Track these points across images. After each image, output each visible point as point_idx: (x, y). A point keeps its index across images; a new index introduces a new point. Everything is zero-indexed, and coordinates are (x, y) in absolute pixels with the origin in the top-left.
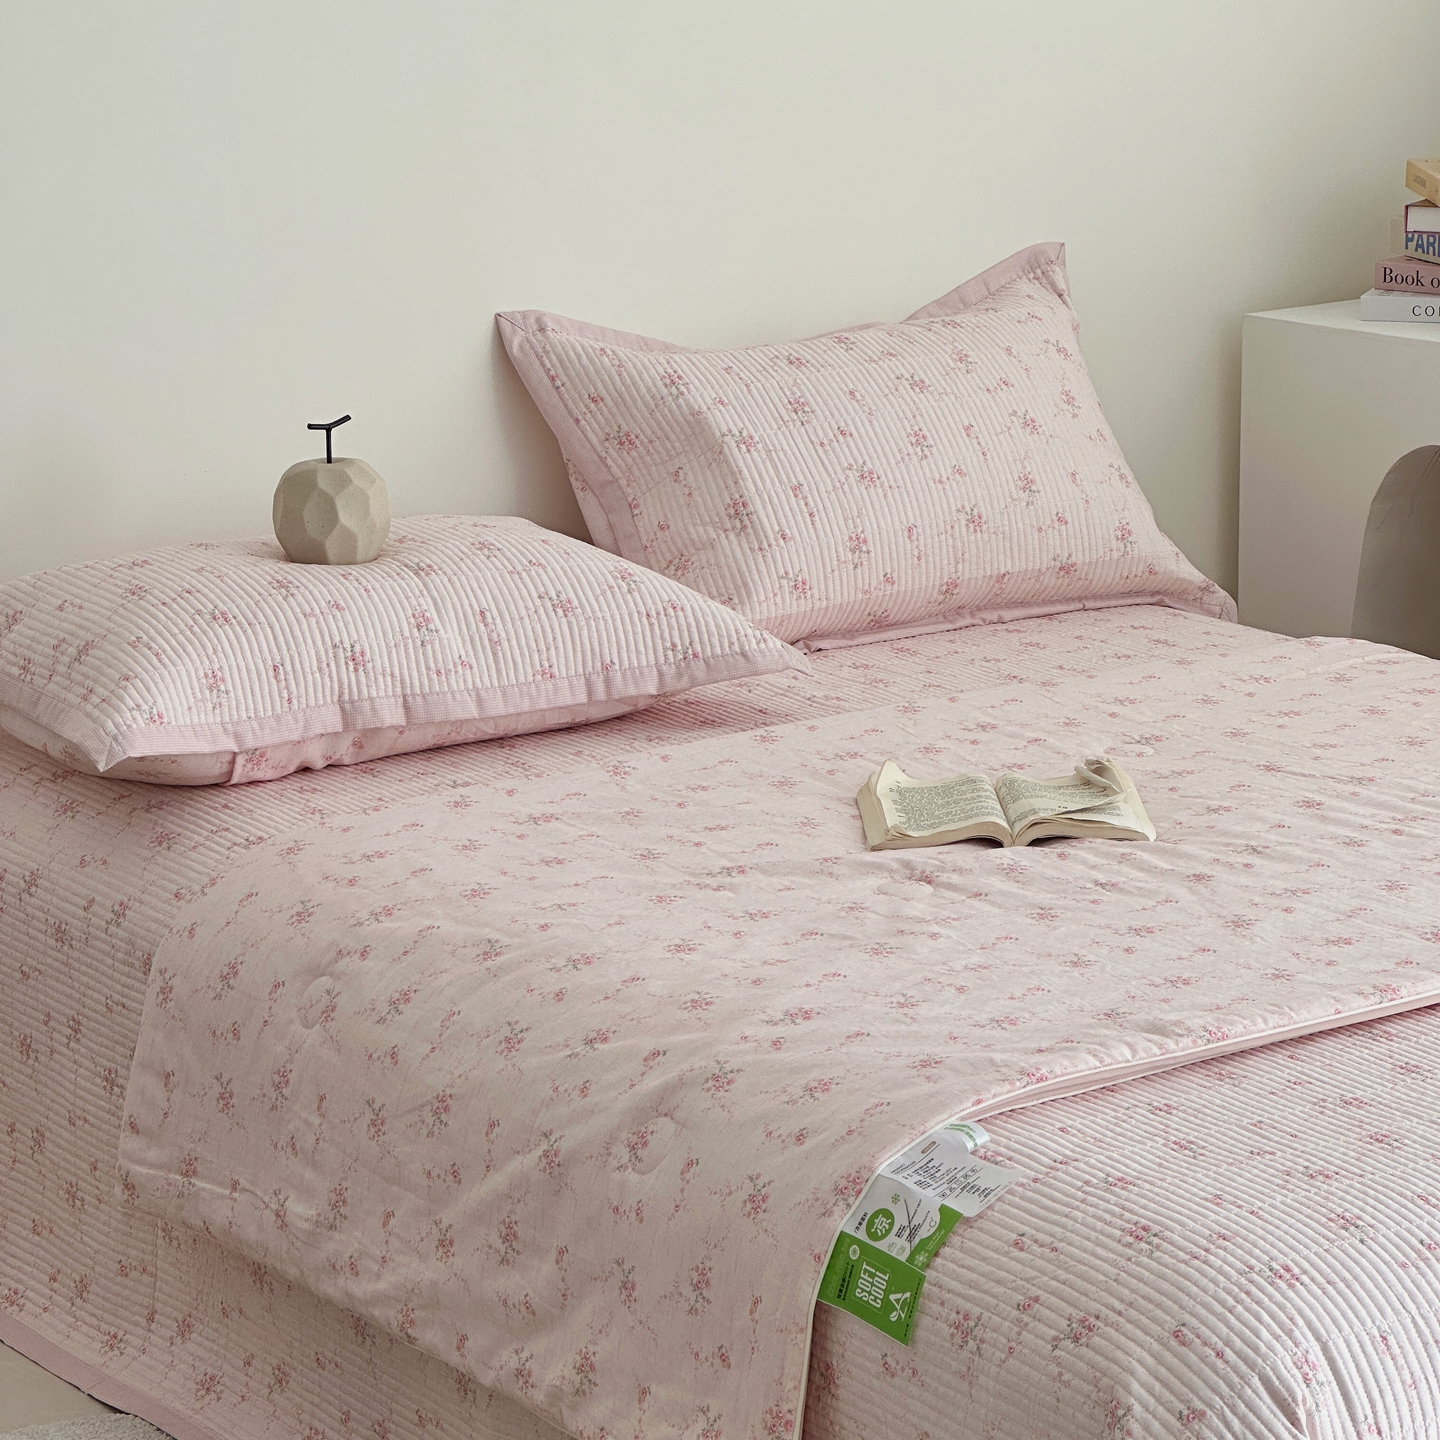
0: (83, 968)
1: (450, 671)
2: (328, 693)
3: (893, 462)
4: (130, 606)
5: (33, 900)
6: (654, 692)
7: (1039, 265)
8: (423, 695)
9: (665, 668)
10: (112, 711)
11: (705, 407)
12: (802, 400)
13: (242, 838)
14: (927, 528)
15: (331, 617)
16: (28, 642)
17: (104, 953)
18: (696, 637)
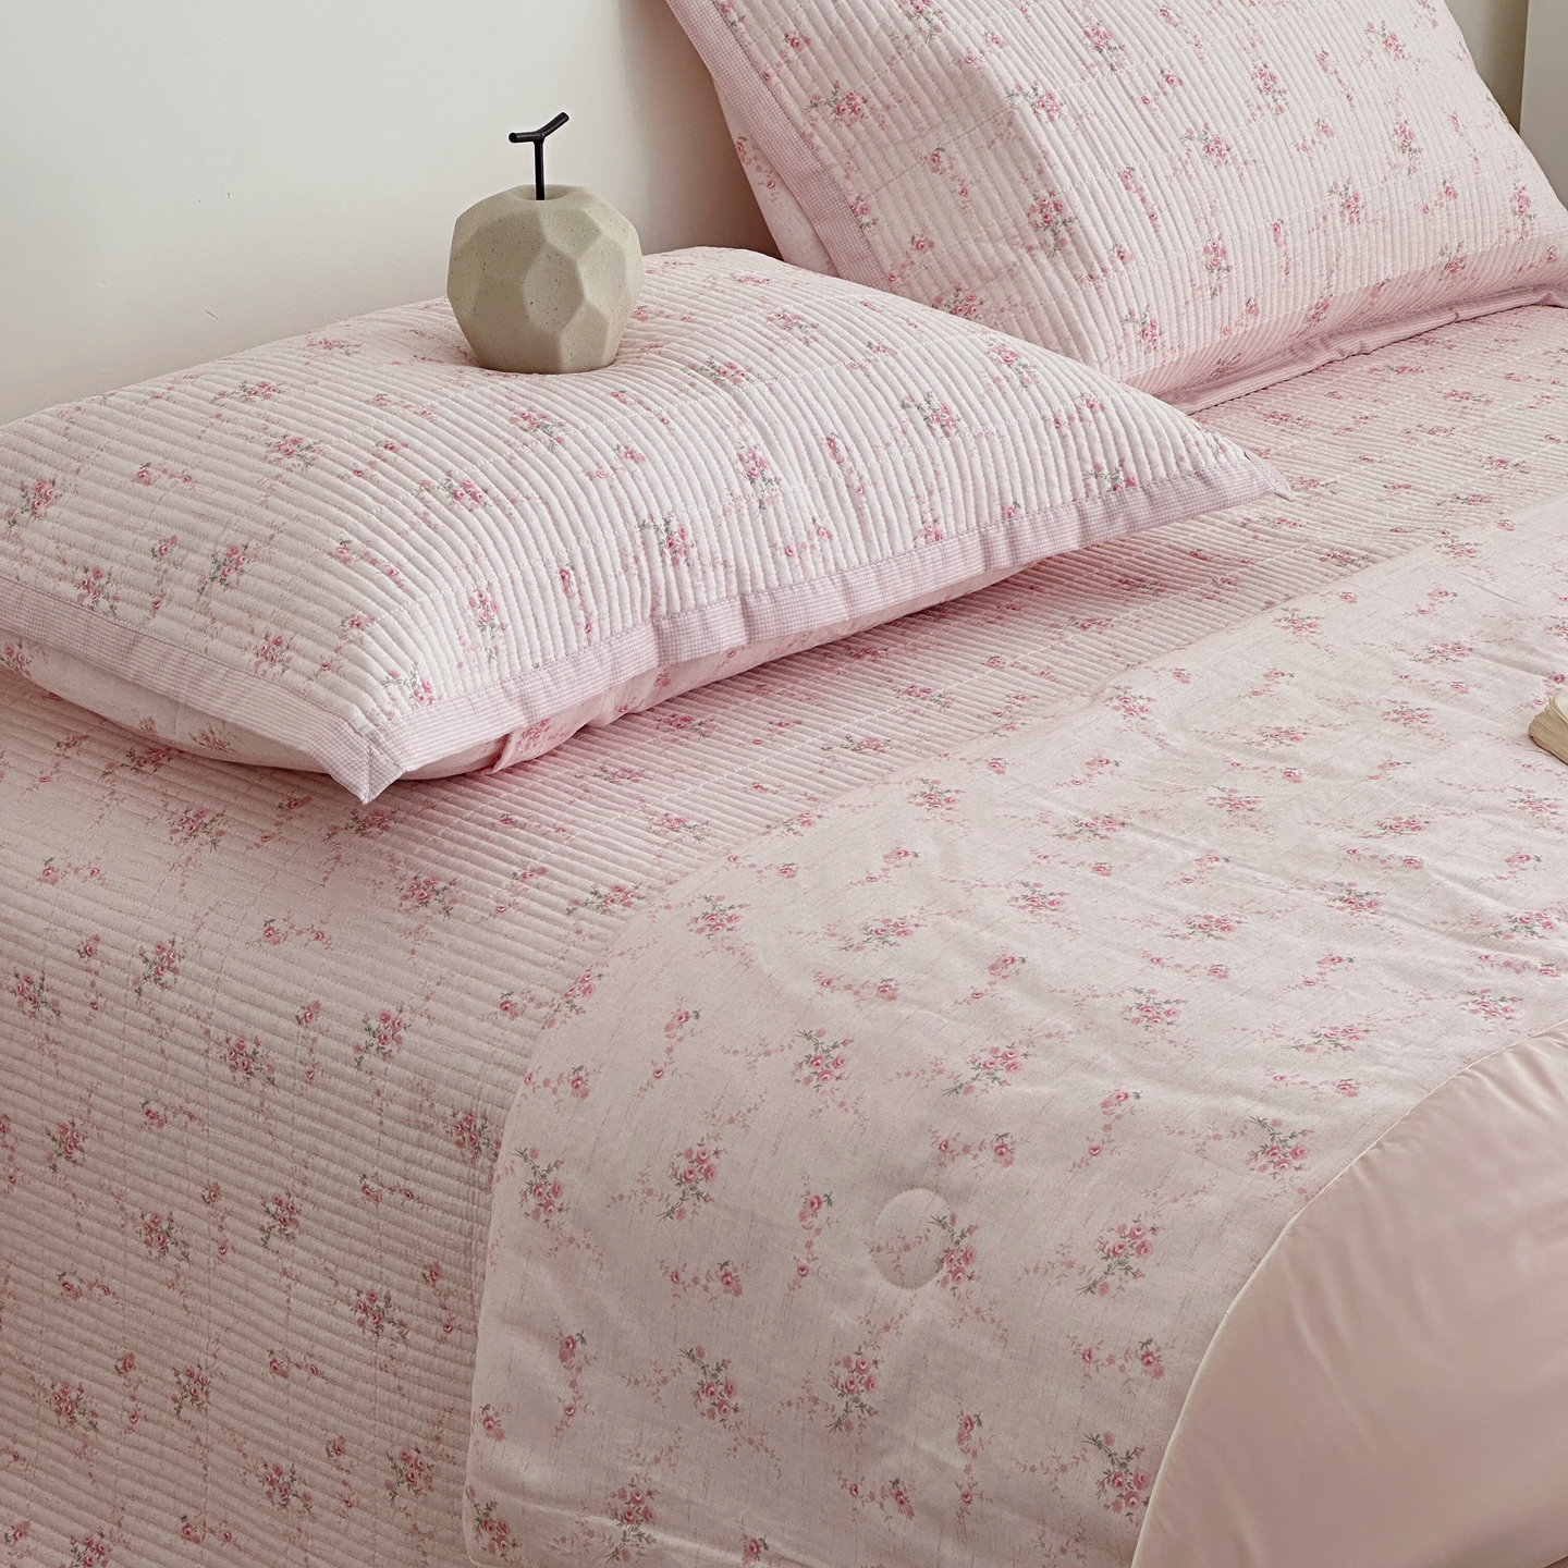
0: (301, 1120)
1: (804, 547)
2: (638, 607)
3: (1242, 123)
4: (294, 478)
5: (170, 996)
6: (1076, 547)
8: (771, 592)
9: (1087, 505)
11: (976, 50)
12: (1102, 29)
13: (584, 889)
14: (1297, 223)
15: (627, 474)
16: (89, 539)
17: (355, 1100)
18: (1127, 451)
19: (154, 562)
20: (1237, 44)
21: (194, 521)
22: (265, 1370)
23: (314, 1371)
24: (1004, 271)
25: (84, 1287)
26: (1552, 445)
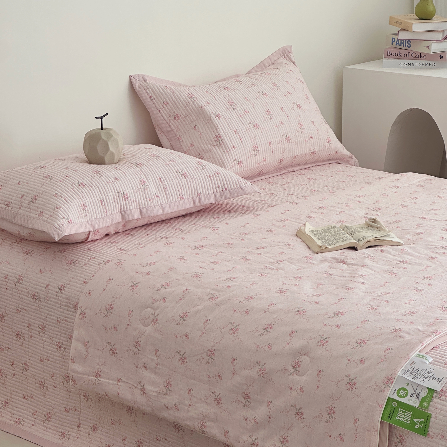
0: (46, 308)
1: (153, 199)
2: (117, 209)
3: (262, 121)
4: (48, 182)
5: (21, 285)
6: (214, 202)
7: (285, 53)
8: (146, 208)
9: (216, 194)
10: (55, 219)
11: (203, 105)
12: (232, 101)
13: (102, 261)
14: (275, 142)
15: (115, 183)
16: (8, 196)
17: (56, 303)
18: (225, 183)
19: (20, 200)
20: (262, 105)
21: (28, 191)
22: (39, 361)
23: (48, 360)
24: (209, 150)
25: (5, 348)
26: (327, 187)
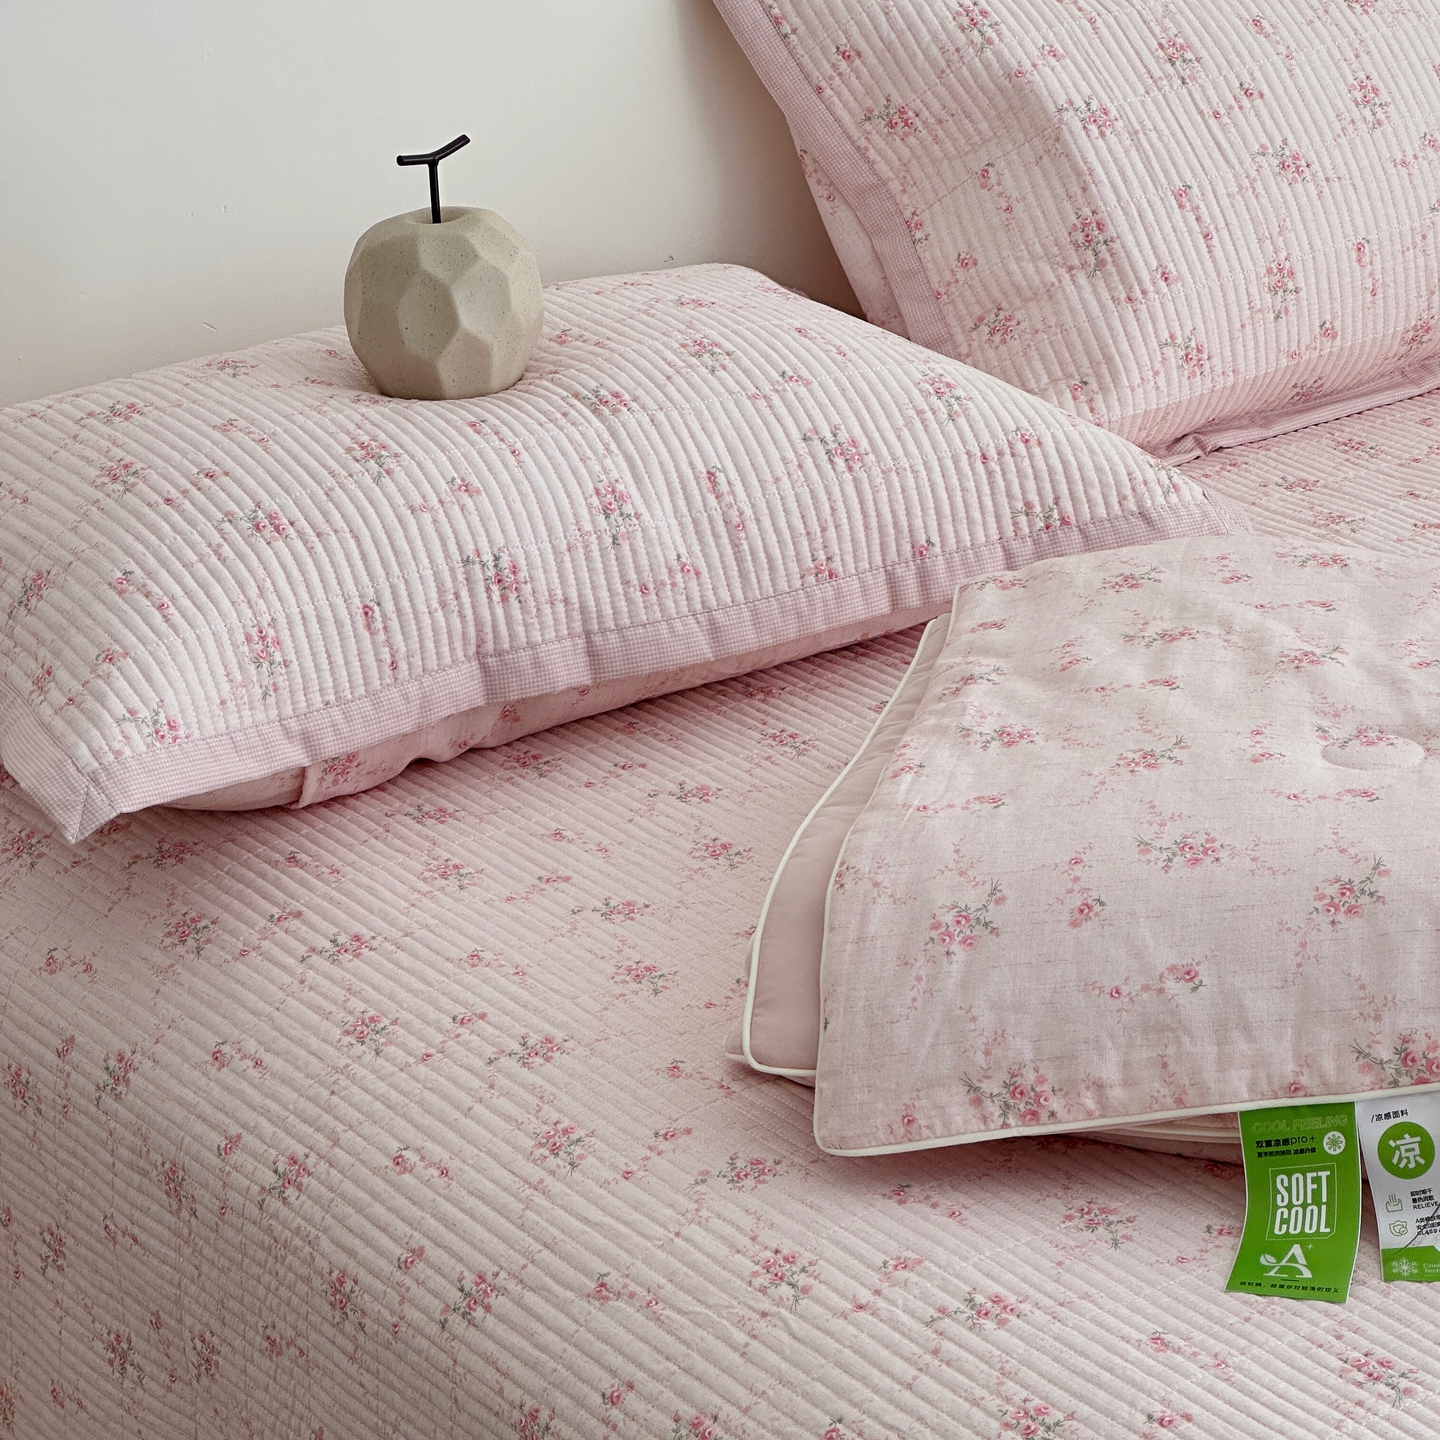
0: (61, 1153)
1: (663, 584)
2: (458, 644)
3: (1329, 137)
4: (109, 504)
8: (620, 629)
9: (1015, 545)
10: (84, 723)
11: (1029, 63)
12: (1180, 41)
13: (325, 936)
14: (1387, 242)
15: (456, 508)
17: (94, 1138)
18: (1064, 489)
20: (1338, 56)
21: (18, 543)
22: (49, 1398)
23: (80, 1404)
24: (1042, 290)
